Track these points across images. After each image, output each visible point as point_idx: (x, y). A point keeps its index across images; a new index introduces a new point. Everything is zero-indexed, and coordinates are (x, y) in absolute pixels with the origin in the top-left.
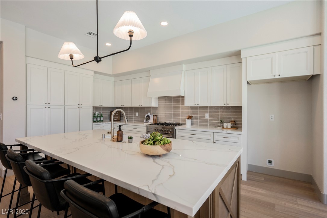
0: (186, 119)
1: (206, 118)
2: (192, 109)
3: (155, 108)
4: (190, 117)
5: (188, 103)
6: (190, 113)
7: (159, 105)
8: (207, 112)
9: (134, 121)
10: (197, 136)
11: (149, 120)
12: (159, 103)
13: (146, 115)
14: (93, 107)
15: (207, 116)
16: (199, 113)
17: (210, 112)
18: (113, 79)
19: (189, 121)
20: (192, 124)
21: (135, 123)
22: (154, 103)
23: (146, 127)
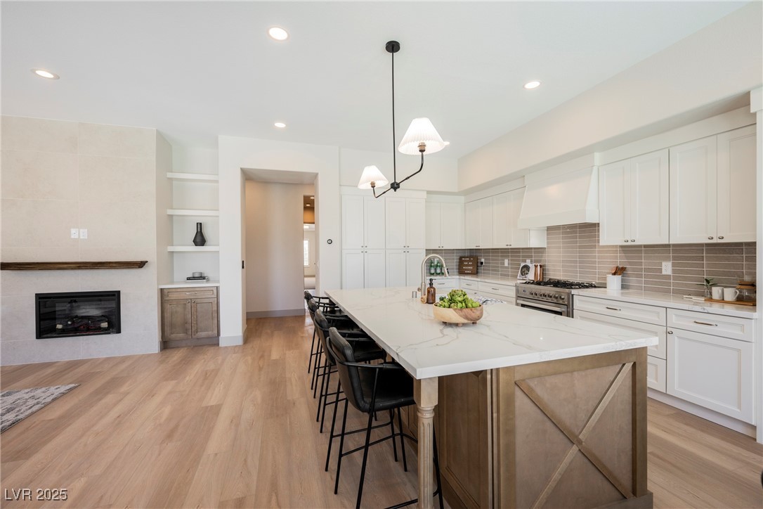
0: (609, 273)
1: (664, 272)
2: (624, 252)
3: (540, 250)
4: (619, 271)
5: (610, 237)
6: (620, 261)
7: (548, 243)
8: (667, 259)
9: (501, 275)
10: (623, 313)
11: (527, 274)
12: (548, 239)
13: (522, 264)
14: (426, 250)
15: (667, 268)
16: (645, 262)
17: (674, 258)
18: (462, 199)
19: (618, 278)
20: (624, 287)
21: (501, 279)
22: (535, 241)
23: (514, 288)
